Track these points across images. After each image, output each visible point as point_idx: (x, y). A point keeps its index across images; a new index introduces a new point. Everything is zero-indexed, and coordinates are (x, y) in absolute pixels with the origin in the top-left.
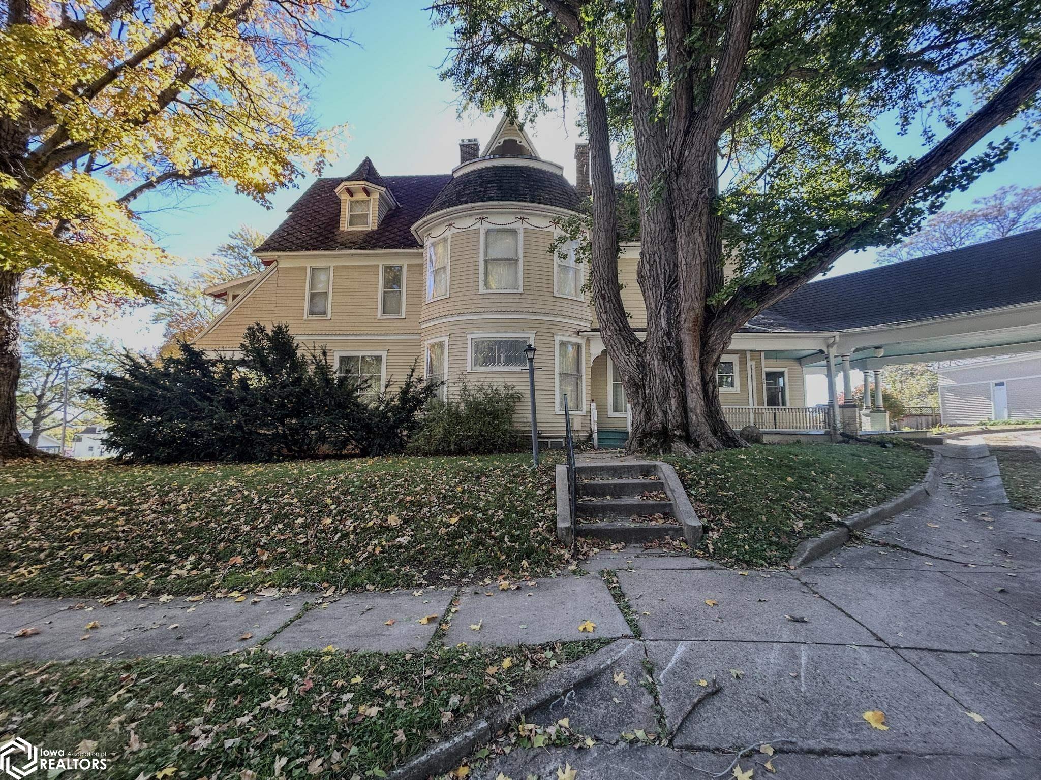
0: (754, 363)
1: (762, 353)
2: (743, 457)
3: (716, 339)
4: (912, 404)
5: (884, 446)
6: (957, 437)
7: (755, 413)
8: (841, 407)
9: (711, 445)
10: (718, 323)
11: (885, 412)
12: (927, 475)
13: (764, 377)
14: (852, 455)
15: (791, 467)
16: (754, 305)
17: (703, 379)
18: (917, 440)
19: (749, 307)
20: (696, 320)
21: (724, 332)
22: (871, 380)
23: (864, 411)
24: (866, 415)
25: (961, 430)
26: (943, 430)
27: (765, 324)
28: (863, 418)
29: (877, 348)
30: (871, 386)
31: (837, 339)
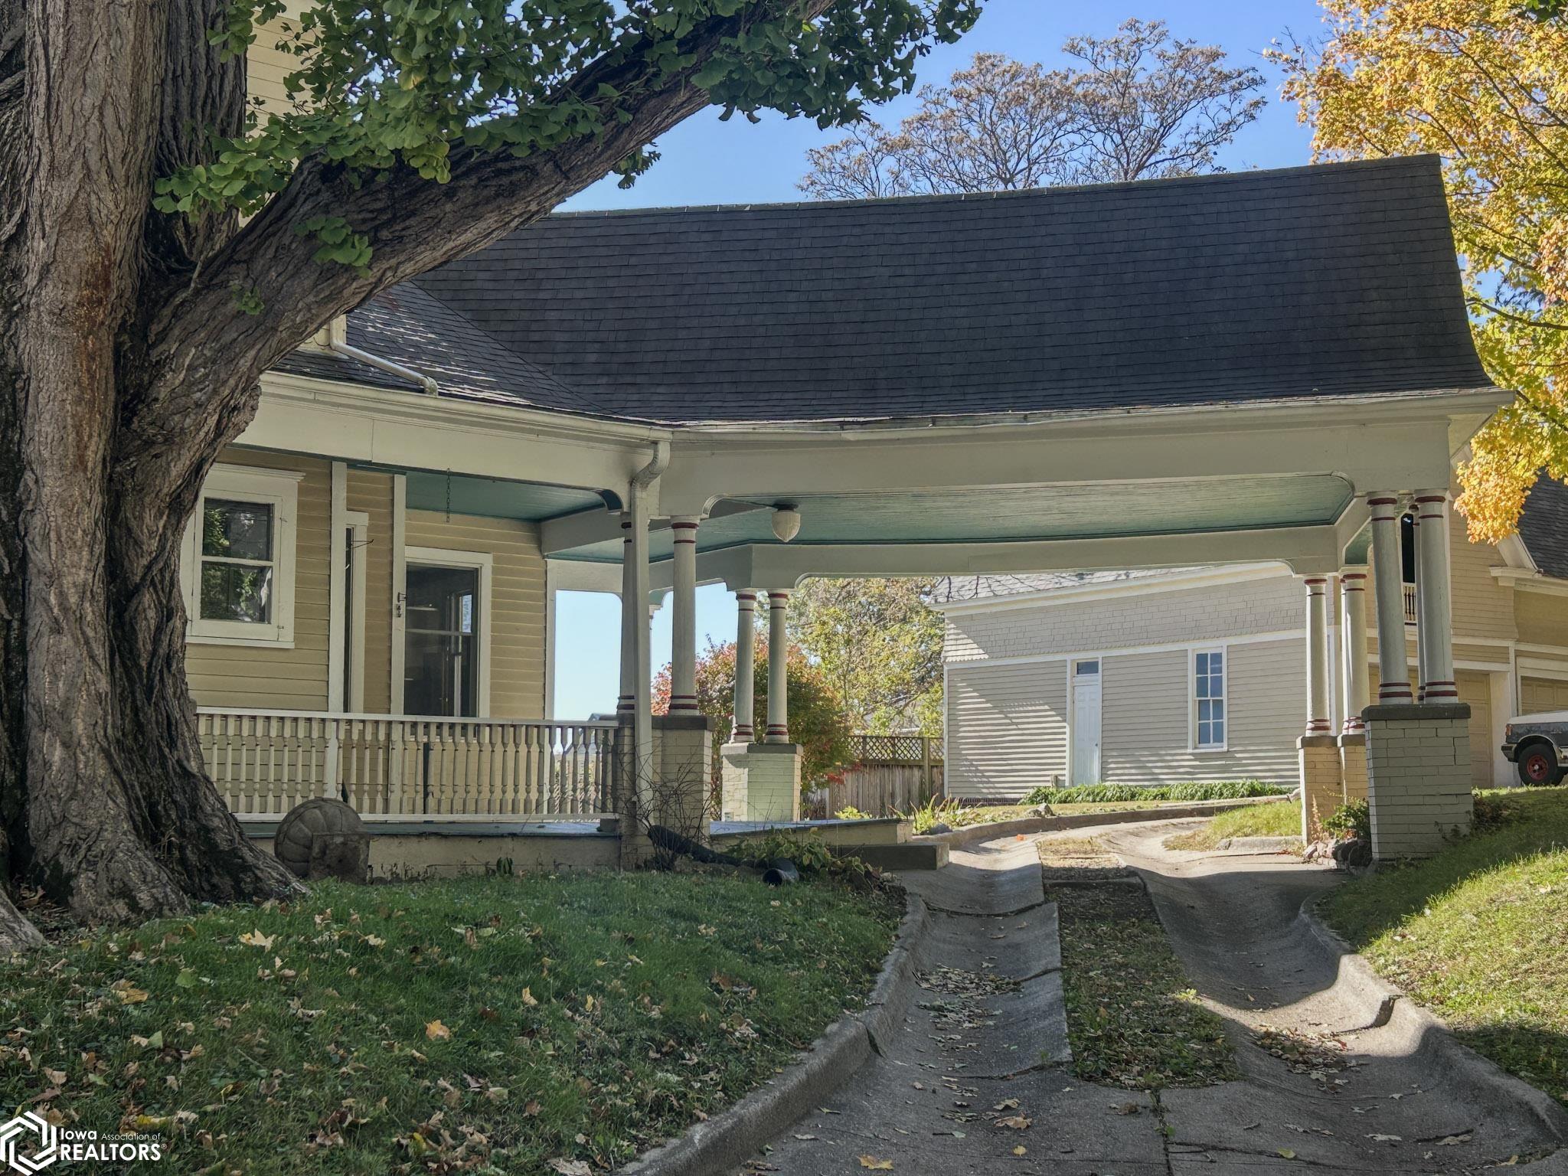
0: (361, 521)
1: (400, 482)
2: (259, 940)
3: (189, 385)
4: (873, 725)
5: (773, 878)
6: (974, 841)
7: (346, 746)
8: (660, 724)
9: (126, 893)
10: (202, 308)
11: (790, 748)
12: (881, 978)
13: (400, 585)
14: (673, 914)
15: (449, 978)
16: (361, 253)
17: (114, 568)
18: (869, 853)
19: (340, 257)
20: (99, 279)
21: (226, 355)
22: (760, 625)
23: (734, 746)
24: (737, 761)
25: (990, 815)
26: (944, 818)
27: (414, 353)
28: (728, 770)
29: (784, 505)
30: (758, 651)
31: (664, 453)
